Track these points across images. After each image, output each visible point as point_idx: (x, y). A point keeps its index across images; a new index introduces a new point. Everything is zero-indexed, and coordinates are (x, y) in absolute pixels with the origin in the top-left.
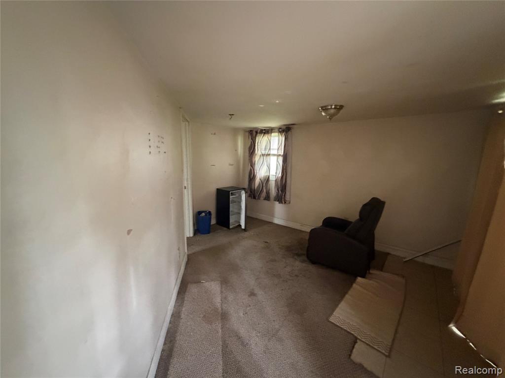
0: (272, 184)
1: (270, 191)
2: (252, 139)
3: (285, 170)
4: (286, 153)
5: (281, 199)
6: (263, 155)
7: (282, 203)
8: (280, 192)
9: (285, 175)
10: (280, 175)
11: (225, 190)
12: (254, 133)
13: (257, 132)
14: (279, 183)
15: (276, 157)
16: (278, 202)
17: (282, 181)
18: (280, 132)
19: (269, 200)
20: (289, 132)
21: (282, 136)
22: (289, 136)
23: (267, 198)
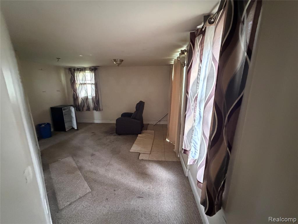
0: (90, 101)
1: (89, 105)
2: (71, 74)
3: (97, 93)
4: (96, 82)
5: (97, 109)
6: (81, 84)
7: (98, 111)
8: (96, 105)
9: (97, 95)
10: (94, 95)
11: (58, 107)
12: (73, 70)
13: (74, 70)
14: (95, 100)
15: (90, 85)
16: (95, 111)
17: (96, 99)
18: (90, 70)
19: (90, 110)
20: (96, 71)
21: (92, 73)
22: (97, 73)
23: (88, 109)
